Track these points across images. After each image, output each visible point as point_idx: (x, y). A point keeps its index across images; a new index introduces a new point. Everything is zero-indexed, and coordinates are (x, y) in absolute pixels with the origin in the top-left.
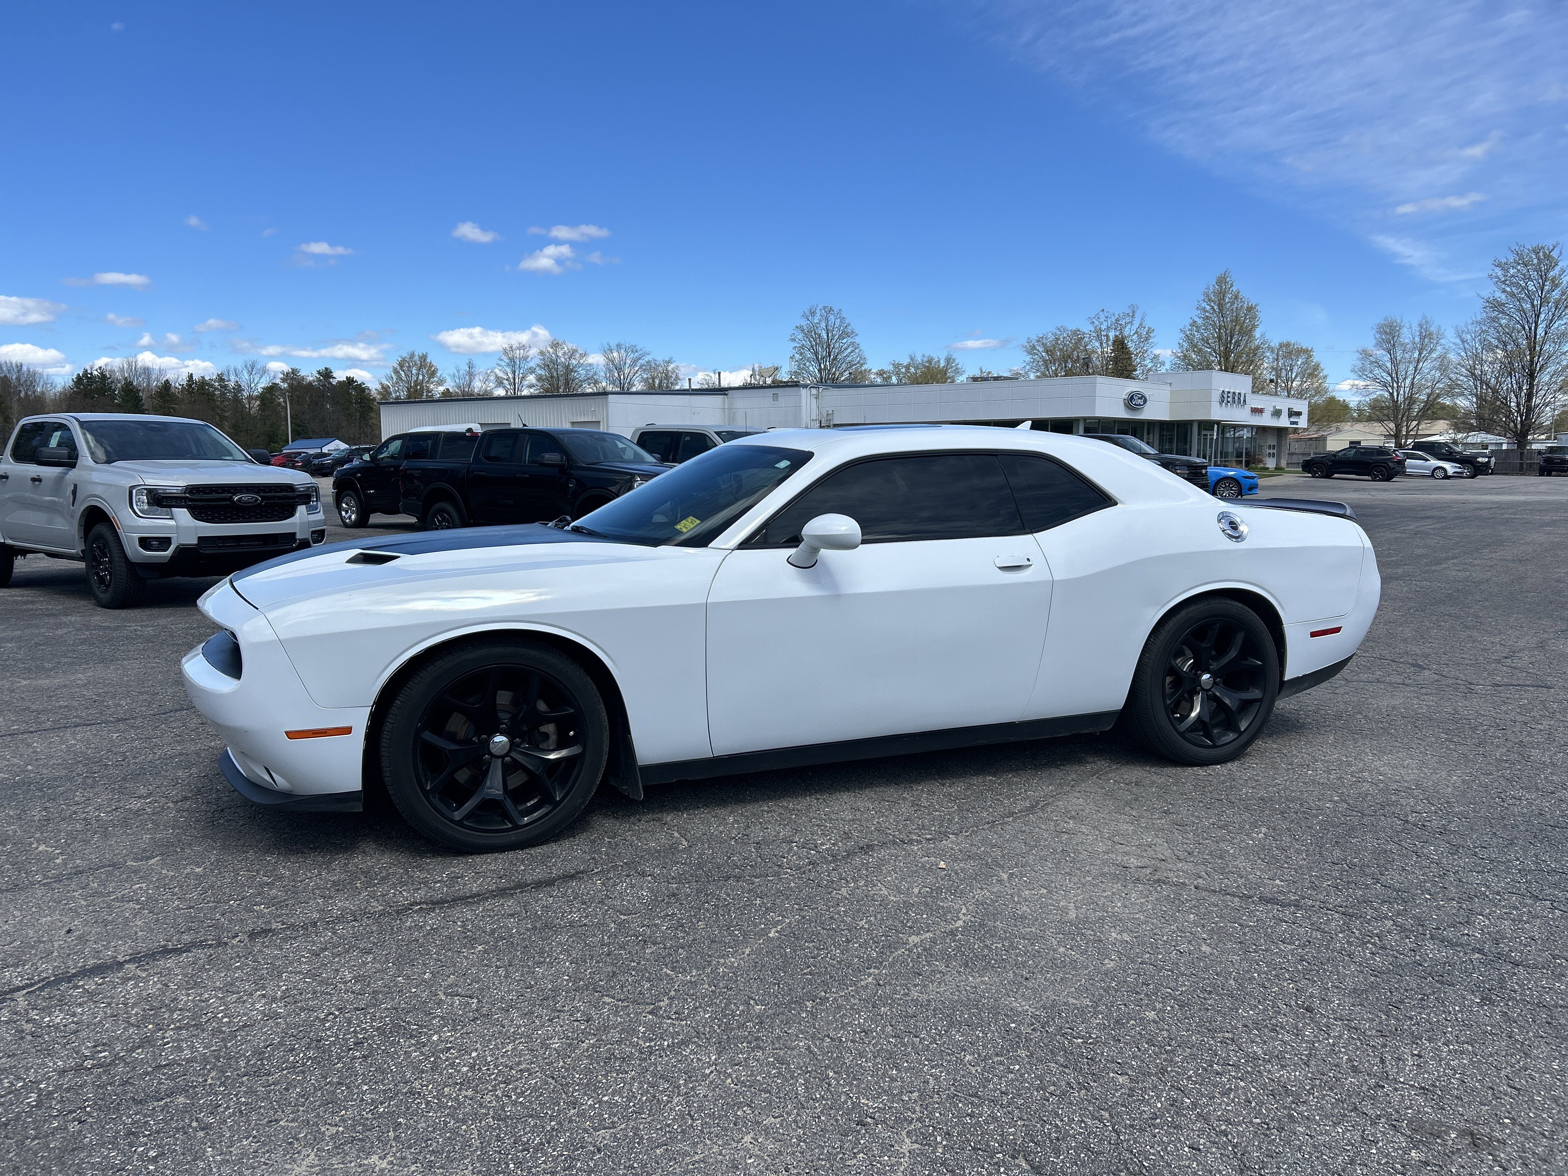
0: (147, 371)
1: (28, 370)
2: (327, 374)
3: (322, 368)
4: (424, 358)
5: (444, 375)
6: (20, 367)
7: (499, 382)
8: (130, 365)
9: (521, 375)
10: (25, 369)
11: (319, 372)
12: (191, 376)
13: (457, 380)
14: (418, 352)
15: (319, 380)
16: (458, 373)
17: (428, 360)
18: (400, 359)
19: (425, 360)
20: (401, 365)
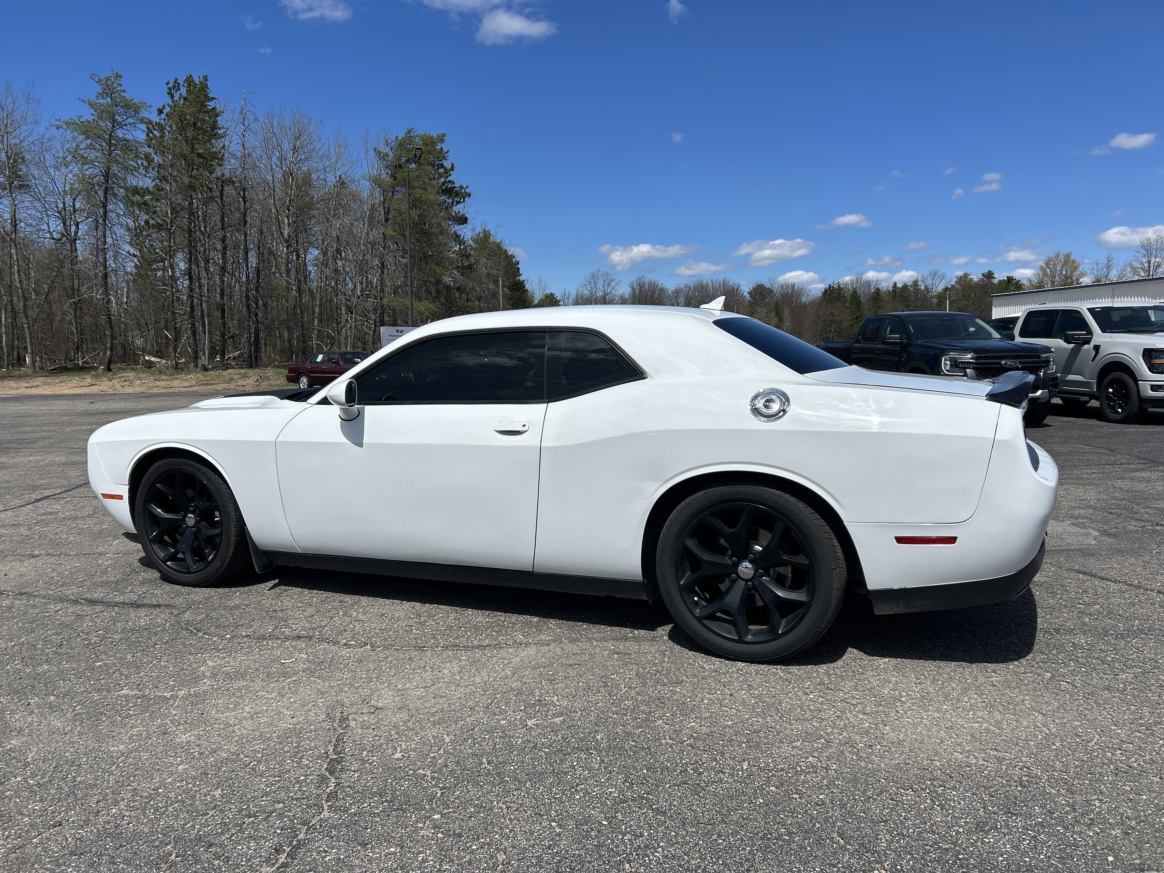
0: (868, 283)
1: (798, 288)
2: (989, 275)
3: (986, 271)
4: (1068, 256)
5: (1085, 269)
6: (793, 286)
7: (1135, 270)
8: (857, 279)
9: (1156, 264)
10: (796, 287)
11: (983, 275)
12: (895, 284)
13: (1096, 273)
14: (1064, 252)
15: (982, 280)
16: (1097, 267)
17: (1072, 258)
18: (1047, 259)
19: (1069, 258)
20: (1047, 264)
